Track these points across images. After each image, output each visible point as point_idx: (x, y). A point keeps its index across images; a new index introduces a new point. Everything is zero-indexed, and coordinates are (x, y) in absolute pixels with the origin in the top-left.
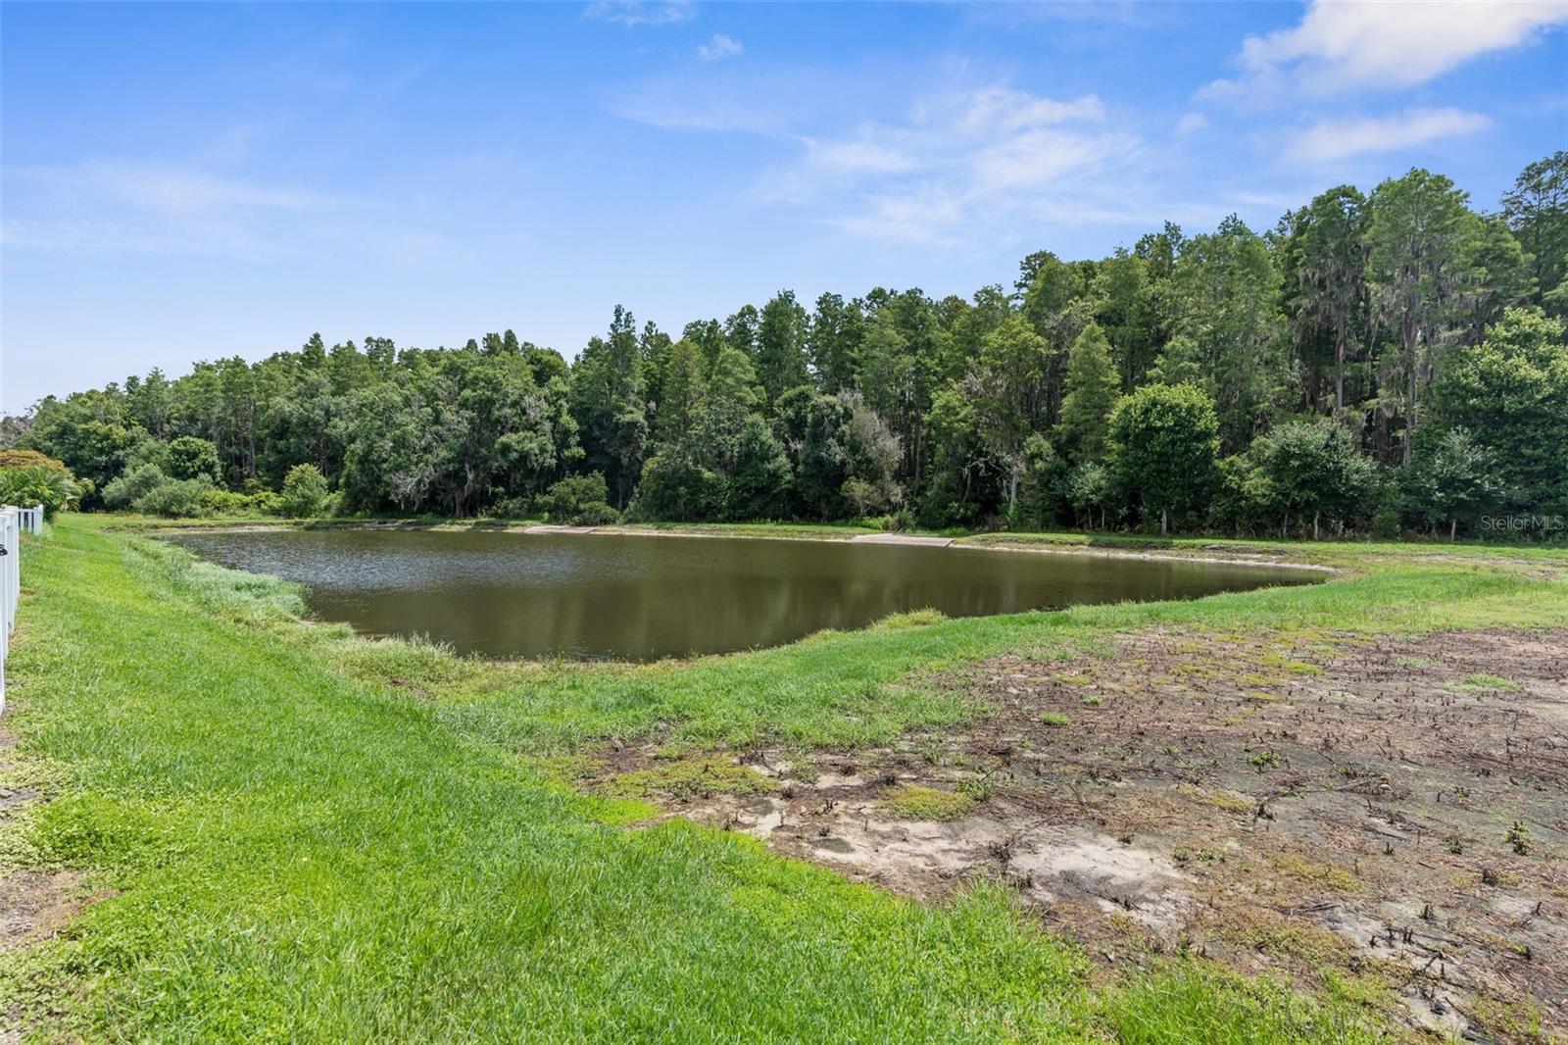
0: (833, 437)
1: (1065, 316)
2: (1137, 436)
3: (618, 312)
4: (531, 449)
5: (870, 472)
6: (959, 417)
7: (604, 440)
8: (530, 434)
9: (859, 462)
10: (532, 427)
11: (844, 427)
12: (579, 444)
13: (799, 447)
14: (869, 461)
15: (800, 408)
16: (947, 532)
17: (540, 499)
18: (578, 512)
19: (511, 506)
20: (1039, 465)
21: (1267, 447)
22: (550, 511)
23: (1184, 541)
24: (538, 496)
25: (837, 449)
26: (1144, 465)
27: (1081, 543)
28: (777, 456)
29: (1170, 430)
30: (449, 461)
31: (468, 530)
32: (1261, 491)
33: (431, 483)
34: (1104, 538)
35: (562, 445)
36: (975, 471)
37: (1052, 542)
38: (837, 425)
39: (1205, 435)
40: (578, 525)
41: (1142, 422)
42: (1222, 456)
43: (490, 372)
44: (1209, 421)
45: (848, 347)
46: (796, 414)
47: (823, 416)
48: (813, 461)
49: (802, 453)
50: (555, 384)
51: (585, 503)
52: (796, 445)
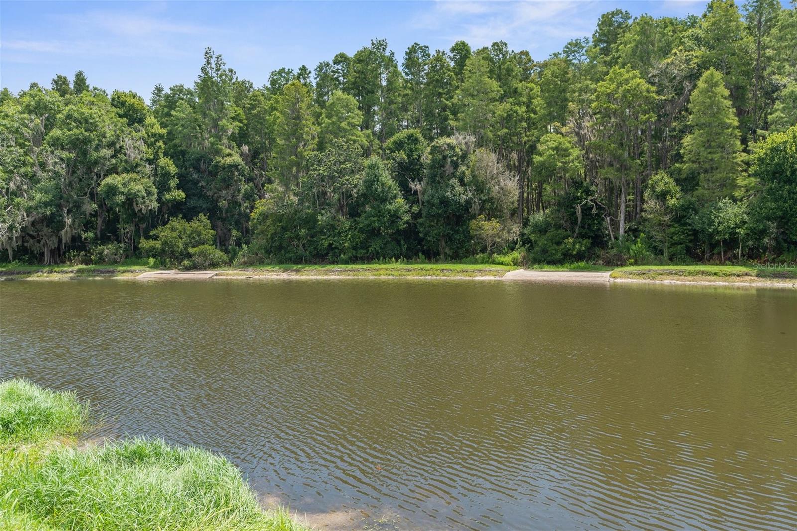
0: (455, 177)
3: (208, 55)
4: (139, 191)
5: (492, 210)
7: (203, 183)
8: (135, 176)
9: (484, 201)
10: (133, 168)
11: (463, 168)
12: (178, 187)
13: (419, 187)
14: (490, 200)
15: (412, 151)
17: (145, 244)
18: (189, 256)
19: (105, 252)
20: (672, 202)
22: (154, 256)
24: (143, 240)
25: (461, 189)
28: (395, 197)
30: (46, 204)
31: (72, 279)
33: (23, 229)
34: (769, 269)
35: (163, 187)
36: (586, 210)
37: (715, 274)
38: (456, 165)
40: (187, 269)
43: (86, 110)
46: (409, 156)
47: (445, 158)
48: (436, 201)
49: (424, 193)
50: (152, 126)
51: (194, 247)
52: (416, 186)
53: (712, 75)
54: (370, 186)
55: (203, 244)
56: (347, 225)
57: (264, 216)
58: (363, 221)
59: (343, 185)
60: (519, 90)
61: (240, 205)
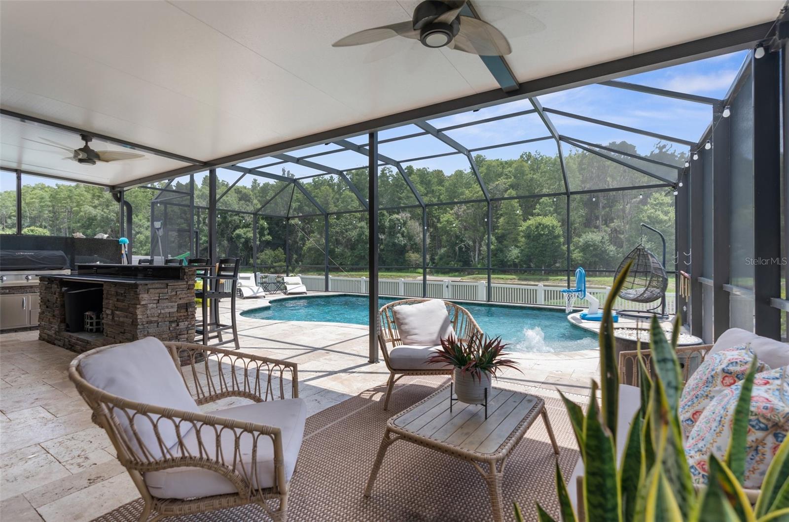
0: (399, 233)
1: (497, 185)
2: (534, 237)
3: (284, 170)
4: (251, 236)
5: (416, 249)
6: (454, 225)
7: (280, 232)
8: (249, 229)
9: (412, 245)
10: (248, 226)
11: (404, 229)
12: (268, 234)
13: (383, 237)
14: (416, 244)
16: (450, 275)
17: (253, 261)
18: (274, 267)
20: (492, 247)
21: (580, 242)
23: (552, 278)
24: (251, 259)
25: (402, 239)
26: (537, 248)
27: (514, 279)
29: (547, 235)
32: (579, 258)
34: (523, 277)
35: (262, 234)
36: (460, 248)
38: (400, 228)
39: (558, 236)
41: (536, 231)
42: (564, 245)
44: (559, 231)
45: (398, 192)
46: (380, 222)
47: (395, 224)
48: (391, 244)
49: (385, 240)
50: (257, 205)
51: (275, 263)
53: (511, 192)
54: (360, 237)
55: (280, 261)
56: (349, 254)
57: (310, 249)
58: (356, 252)
59: (347, 236)
60: (435, 190)
61: (298, 243)
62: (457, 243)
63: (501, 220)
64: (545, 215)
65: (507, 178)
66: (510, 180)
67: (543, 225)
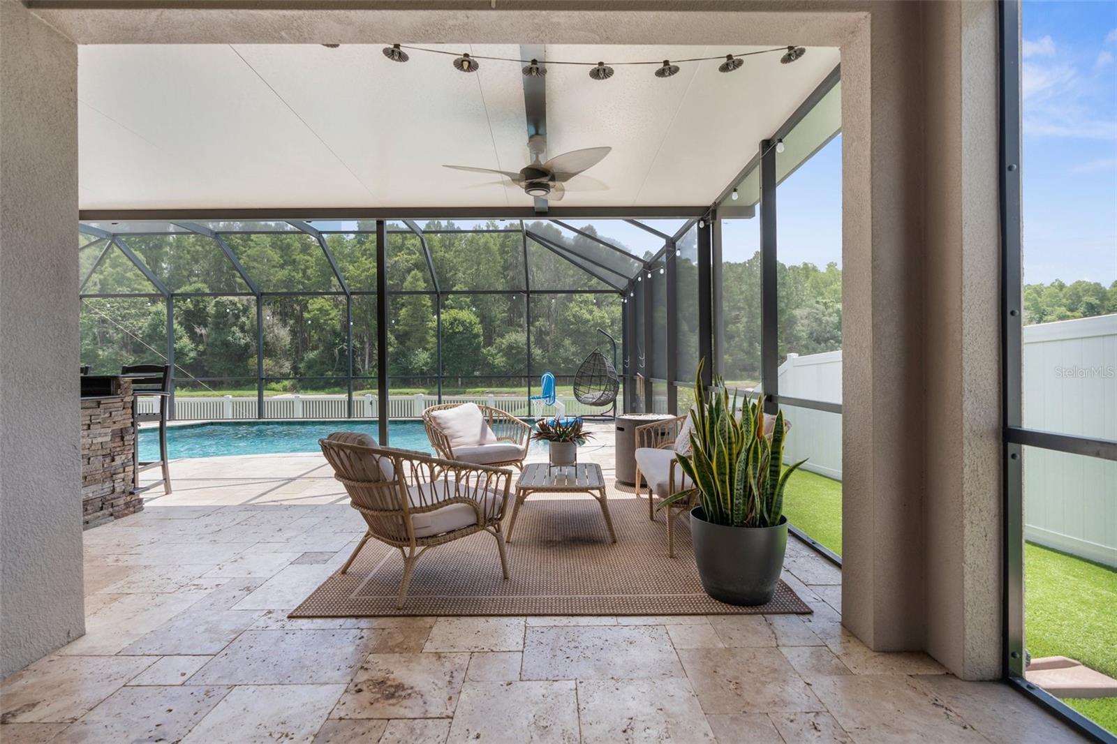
0: (236, 326)
1: (396, 262)
2: (447, 336)
5: (268, 350)
6: (331, 316)
9: (260, 345)
11: (243, 319)
13: (203, 332)
14: (266, 344)
15: (198, 302)
16: (328, 391)
20: (391, 349)
21: (503, 343)
23: (471, 390)
25: (241, 335)
26: (451, 351)
27: (423, 393)
28: (181, 338)
29: (462, 333)
32: (502, 364)
36: (342, 352)
38: (237, 317)
39: (477, 336)
41: (450, 329)
42: (484, 347)
44: (478, 329)
46: (195, 306)
48: (218, 343)
49: (208, 336)
52: (202, 331)
53: (416, 274)
54: (155, 330)
59: (125, 327)
60: (298, 260)
62: (336, 344)
63: (403, 312)
64: (461, 308)
65: (410, 254)
66: (414, 257)
67: (459, 320)
